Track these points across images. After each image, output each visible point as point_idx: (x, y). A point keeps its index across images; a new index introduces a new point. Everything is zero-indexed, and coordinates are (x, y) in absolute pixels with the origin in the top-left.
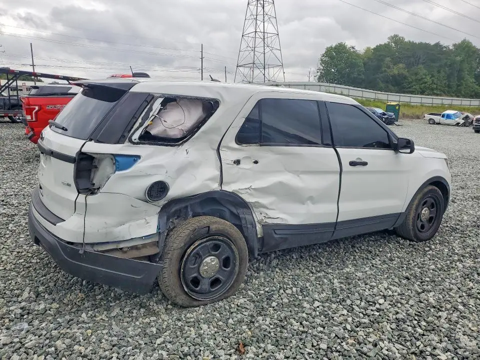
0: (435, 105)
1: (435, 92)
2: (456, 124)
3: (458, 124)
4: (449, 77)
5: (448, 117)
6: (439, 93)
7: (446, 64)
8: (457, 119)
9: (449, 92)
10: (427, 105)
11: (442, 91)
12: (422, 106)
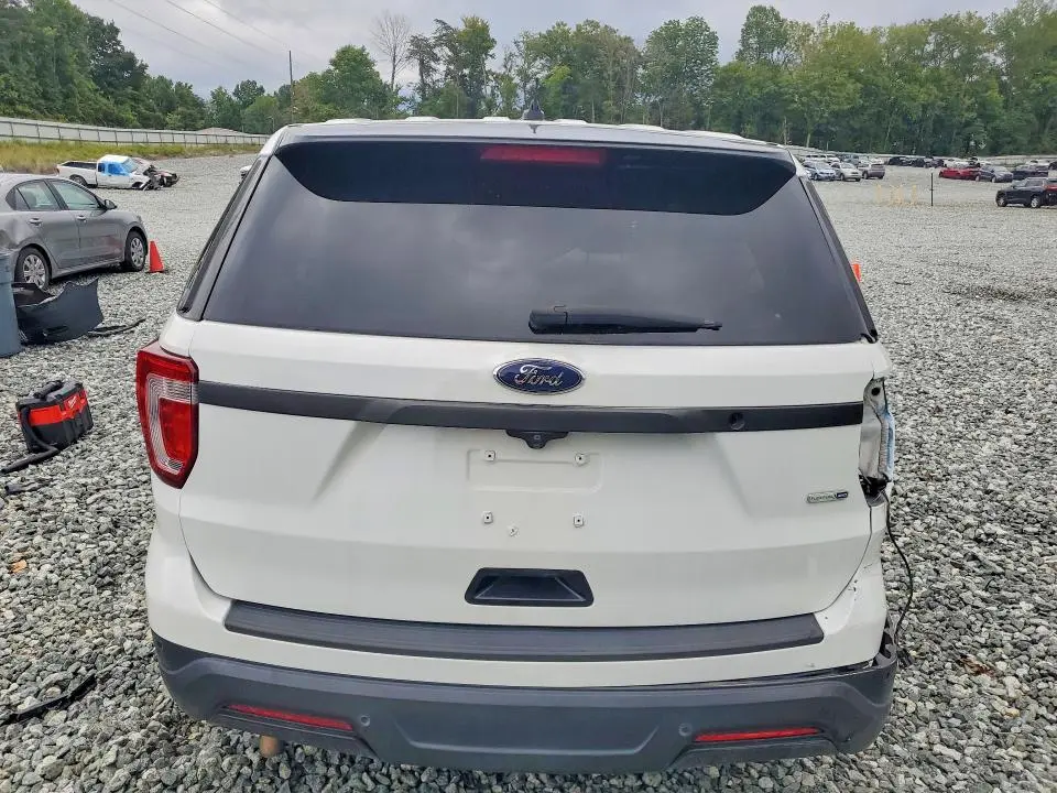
0: (46, 142)
1: (20, 108)
2: (134, 185)
3: (137, 185)
4: (40, 72)
5: (113, 169)
6: (27, 110)
7: (25, 42)
8: (132, 175)
9: (50, 110)
10: (28, 140)
11: (32, 106)
12: (19, 143)
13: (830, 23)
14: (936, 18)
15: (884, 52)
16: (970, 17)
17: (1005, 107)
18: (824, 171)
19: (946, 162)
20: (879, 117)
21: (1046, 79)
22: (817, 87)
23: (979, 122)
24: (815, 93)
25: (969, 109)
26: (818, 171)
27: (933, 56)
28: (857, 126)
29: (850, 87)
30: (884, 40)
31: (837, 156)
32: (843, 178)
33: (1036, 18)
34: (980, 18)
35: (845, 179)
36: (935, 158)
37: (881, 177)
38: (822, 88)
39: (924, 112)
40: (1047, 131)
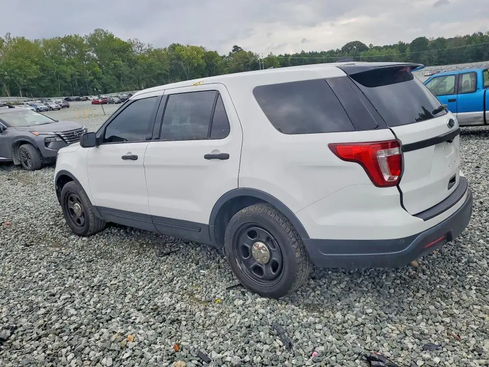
13: (12, 38)
14: (62, 37)
15: (44, 51)
16: (76, 36)
17: (103, 74)
18: (41, 107)
19: (89, 98)
20: (52, 81)
21: (115, 62)
22: (17, 68)
23: (95, 80)
24: (17, 70)
25: (90, 76)
26: (39, 108)
27: (66, 53)
28: (44, 85)
29: (34, 67)
30: (42, 46)
31: (39, 100)
32: (51, 109)
33: (103, 37)
34: (81, 37)
35: (53, 110)
36: (84, 97)
37: (68, 107)
38: (20, 68)
39: (72, 77)
40: (122, 82)
